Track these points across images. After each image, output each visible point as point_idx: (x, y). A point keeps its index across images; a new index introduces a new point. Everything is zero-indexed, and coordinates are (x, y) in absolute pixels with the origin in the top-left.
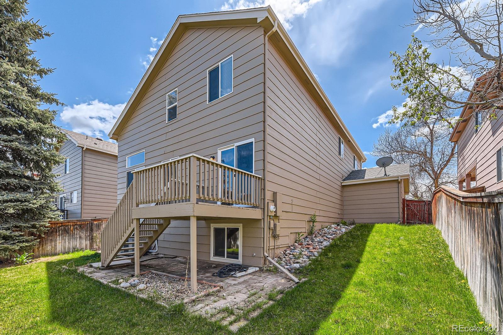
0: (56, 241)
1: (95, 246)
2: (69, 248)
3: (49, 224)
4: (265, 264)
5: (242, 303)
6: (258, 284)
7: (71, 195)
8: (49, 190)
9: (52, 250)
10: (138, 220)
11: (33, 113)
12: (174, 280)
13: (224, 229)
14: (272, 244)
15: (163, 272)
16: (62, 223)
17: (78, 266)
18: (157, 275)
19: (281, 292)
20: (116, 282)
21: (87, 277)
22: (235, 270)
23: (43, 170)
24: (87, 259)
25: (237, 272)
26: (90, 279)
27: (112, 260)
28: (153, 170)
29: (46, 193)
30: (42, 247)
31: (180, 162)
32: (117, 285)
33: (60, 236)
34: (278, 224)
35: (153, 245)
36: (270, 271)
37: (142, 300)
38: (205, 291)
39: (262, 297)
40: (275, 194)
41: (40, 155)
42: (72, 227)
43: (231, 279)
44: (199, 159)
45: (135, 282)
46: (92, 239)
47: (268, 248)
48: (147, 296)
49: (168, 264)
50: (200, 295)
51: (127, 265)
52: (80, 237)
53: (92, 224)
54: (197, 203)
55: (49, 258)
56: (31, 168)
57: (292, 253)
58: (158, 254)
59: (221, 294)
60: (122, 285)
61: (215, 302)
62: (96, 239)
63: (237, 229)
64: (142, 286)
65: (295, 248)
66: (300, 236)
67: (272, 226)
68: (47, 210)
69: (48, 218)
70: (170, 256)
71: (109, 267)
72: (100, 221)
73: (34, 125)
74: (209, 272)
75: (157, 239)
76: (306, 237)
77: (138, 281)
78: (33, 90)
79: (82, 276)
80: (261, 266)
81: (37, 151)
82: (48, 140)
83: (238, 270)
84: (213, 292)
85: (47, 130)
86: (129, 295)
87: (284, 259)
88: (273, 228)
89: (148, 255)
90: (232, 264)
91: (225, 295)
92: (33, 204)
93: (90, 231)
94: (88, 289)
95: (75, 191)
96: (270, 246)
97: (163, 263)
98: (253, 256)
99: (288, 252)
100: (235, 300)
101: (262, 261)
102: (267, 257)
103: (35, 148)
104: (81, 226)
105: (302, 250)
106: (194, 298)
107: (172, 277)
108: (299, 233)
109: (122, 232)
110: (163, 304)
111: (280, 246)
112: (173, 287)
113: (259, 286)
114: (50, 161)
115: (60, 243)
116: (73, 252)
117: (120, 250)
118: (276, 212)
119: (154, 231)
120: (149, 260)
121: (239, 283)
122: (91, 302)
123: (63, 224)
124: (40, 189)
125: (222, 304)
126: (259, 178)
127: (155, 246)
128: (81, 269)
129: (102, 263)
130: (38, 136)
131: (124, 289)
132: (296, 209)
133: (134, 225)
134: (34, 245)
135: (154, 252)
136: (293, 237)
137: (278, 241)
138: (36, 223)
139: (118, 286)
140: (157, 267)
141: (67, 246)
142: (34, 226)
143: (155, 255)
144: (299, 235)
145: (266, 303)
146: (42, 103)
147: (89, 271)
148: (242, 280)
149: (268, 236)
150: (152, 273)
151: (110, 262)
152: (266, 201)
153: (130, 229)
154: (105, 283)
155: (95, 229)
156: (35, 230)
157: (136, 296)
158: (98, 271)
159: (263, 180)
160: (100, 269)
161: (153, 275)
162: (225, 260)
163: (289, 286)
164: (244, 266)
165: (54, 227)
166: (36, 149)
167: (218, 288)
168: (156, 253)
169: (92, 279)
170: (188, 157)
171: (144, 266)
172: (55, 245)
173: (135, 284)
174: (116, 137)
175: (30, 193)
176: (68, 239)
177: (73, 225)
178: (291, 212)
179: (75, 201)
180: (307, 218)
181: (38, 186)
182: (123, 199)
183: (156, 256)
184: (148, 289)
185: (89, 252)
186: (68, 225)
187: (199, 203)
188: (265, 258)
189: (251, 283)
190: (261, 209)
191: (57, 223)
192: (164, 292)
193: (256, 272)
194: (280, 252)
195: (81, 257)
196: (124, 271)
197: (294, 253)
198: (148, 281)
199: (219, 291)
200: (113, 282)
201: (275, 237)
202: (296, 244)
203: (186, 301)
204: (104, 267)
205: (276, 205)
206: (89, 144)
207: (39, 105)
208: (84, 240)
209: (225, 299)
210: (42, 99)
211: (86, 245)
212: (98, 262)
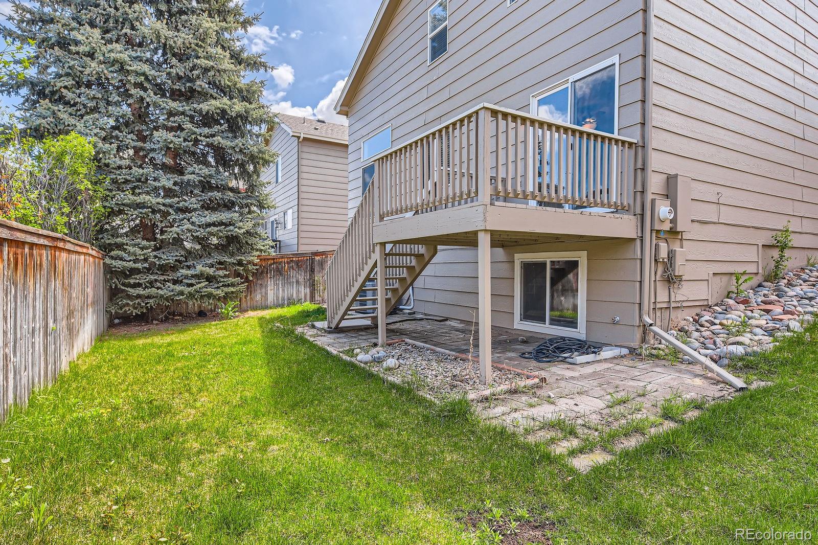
0: (266, 286)
1: (317, 298)
2: (283, 299)
3: (259, 260)
4: (644, 340)
5: (594, 416)
6: (631, 383)
7: (284, 217)
8: (257, 206)
9: (262, 300)
10: (383, 244)
11: (237, 88)
12: (447, 359)
13: (544, 264)
14: (662, 296)
15: (425, 342)
16: (274, 259)
17: (295, 324)
18: (415, 347)
19: (698, 406)
20: (350, 352)
21: (309, 341)
22: (569, 348)
23: (250, 176)
24: (308, 316)
25: (576, 353)
26: (312, 346)
27: (342, 318)
28: (408, 150)
29: (254, 212)
30: (250, 295)
31: (458, 125)
32: (352, 357)
33: (272, 279)
34: (678, 249)
35: (406, 297)
36: (657, 357)
37: (393, 386)
38: (507, 383)
39: (643, 410)
40: (671, 181)
41: (246, 153)
42: (286, 265)
43: (562, 366)
44: (494, 113)
45: (379, 355)
46: (313, 286)
47: (652, 307)
48: (400, 380)
49: (432, 331)
50: (499, 389)
51: (365, 329)
52: (297, 282)
53: (313, 260)
54: (491, 204)
55: (259, 312)
56: (235, 174)
57: (717, 321)
58: (414, 313)
59: (542, 393)
60: (359, 358)
61: (532, 406)
62: (319, 286)
63: (574, 265)
64: (391, 362)
65: (727, 310)
66: (740, 282)
67: (663, 254)
68: (255, 238)
69: (257, 250)
70: (435, 318)
71: (338, 330)
72: (324, 256)
73: (239, 107)
74: (514, 351)
75: (412, 284)
76: (760, 285)
77: (385, 354)
78: (237, 54)
79: (302, 340)
80: (635, 344)
81: (242, 147)
82: (256, 129)
83: (576, 350)
84: (525, 387)
85: (254, 112)
86: (371, 375)
87: (696, 334)
88: (666, 260)
89: (397, 314)
90: (563, 339)
91: (552, 396)
92: (239, 228)
93: (311, 273)
94: (309, 359)
95: (289, 209)
96: (658, 301)
97: (424, 329)
98: (614, 323)
99: (707, 318)
100: (576, 408)
101: (638, 334)
102: (651, 325)
103: (239, 142)
104: (298, 264)
105: (749, 313)
106: (487, 393)
107: (442, 354)
108: (737, 276)
109: (358, 268)
110: (428, 396)
111: (685, 304)
112: (445, 370)
113: (631, 386)
114: (259, 160)
115: (272, 290)
116: (288, 305)
117: (354, 300)
118: (674, 221)
119: (407, 267)
120: (400, 321)
121: (583, 377)
122: (315, 379)
123: (275, 261)
124: (247, 205)
125: (546, 412)
126: (630, 144)
127: (409, 299)
128: (299, 330)
129: (329, 322)
130: (243, 124)
131: (362, 365)
132: (728, 215)
133: (377, 256)
134: (241, 292)
135: (407, 308)
136: (719, 285)
137: (680, 292)
138: (243, 258)
139: (353, 360)
140: (415, 335)
141: (280, 296)
142: (240, 263)
143: (410, 314)
144: (738, 280)
145: (653, 425)
146: (247, 73)
147: (311, 333)
148: (589, 370)
149: (653, 279)
150: (406, 343)
151: (340, 321)
152: (650, 197)
153: (371, 263)
154: (335, 352)
155: (317, 269)
156: (242, 268)
157: (383, 378)
158: (323, 334)
159: (639, 148)
160: (325, 331)
161: (408, 347)
162: (547, 329)
163: (718, 394)
164: (590, 343)
165: (264, 265)
166: (241, 144)
167: (537, 380)
168: (410, 311)
169: (315, 346)
170: (474, 113)
171: (392, 331)
172: (266, 294)
173: (379, 358)
174: (346, 109)
175: (235, 211)
176: (282, 285)
177: (288, 263)
178: (714, 223)
179: (289, 225)
180: (765, 238)
181: (245, 201)
182: (355, 217)
183: (412, 316)
184: (401, 368)
185: (309, 306)
186: (281, 262)
187: (496, 203)
188: (645, 329)
189: (612, 379)
190: (635, 215)
191: (268, 259)
192: (430, 376)
193: (622, 357)
194: (684, 318)
195: (299, 312)
196: (360, 337)
197: (725, 322)
198: (401, 355)
199: (539, 387)
200: (346, 352)
201: (671, 280)
202: (731, 302)
203: (472, 396)
204: (331, 328)
205: (674, 205)
206: (307, 132)
207: (243, 77)
208: (303, 287)
209: (553, 403)
210: (248, 66)
211: (305, 295)
212: (322, 320)
